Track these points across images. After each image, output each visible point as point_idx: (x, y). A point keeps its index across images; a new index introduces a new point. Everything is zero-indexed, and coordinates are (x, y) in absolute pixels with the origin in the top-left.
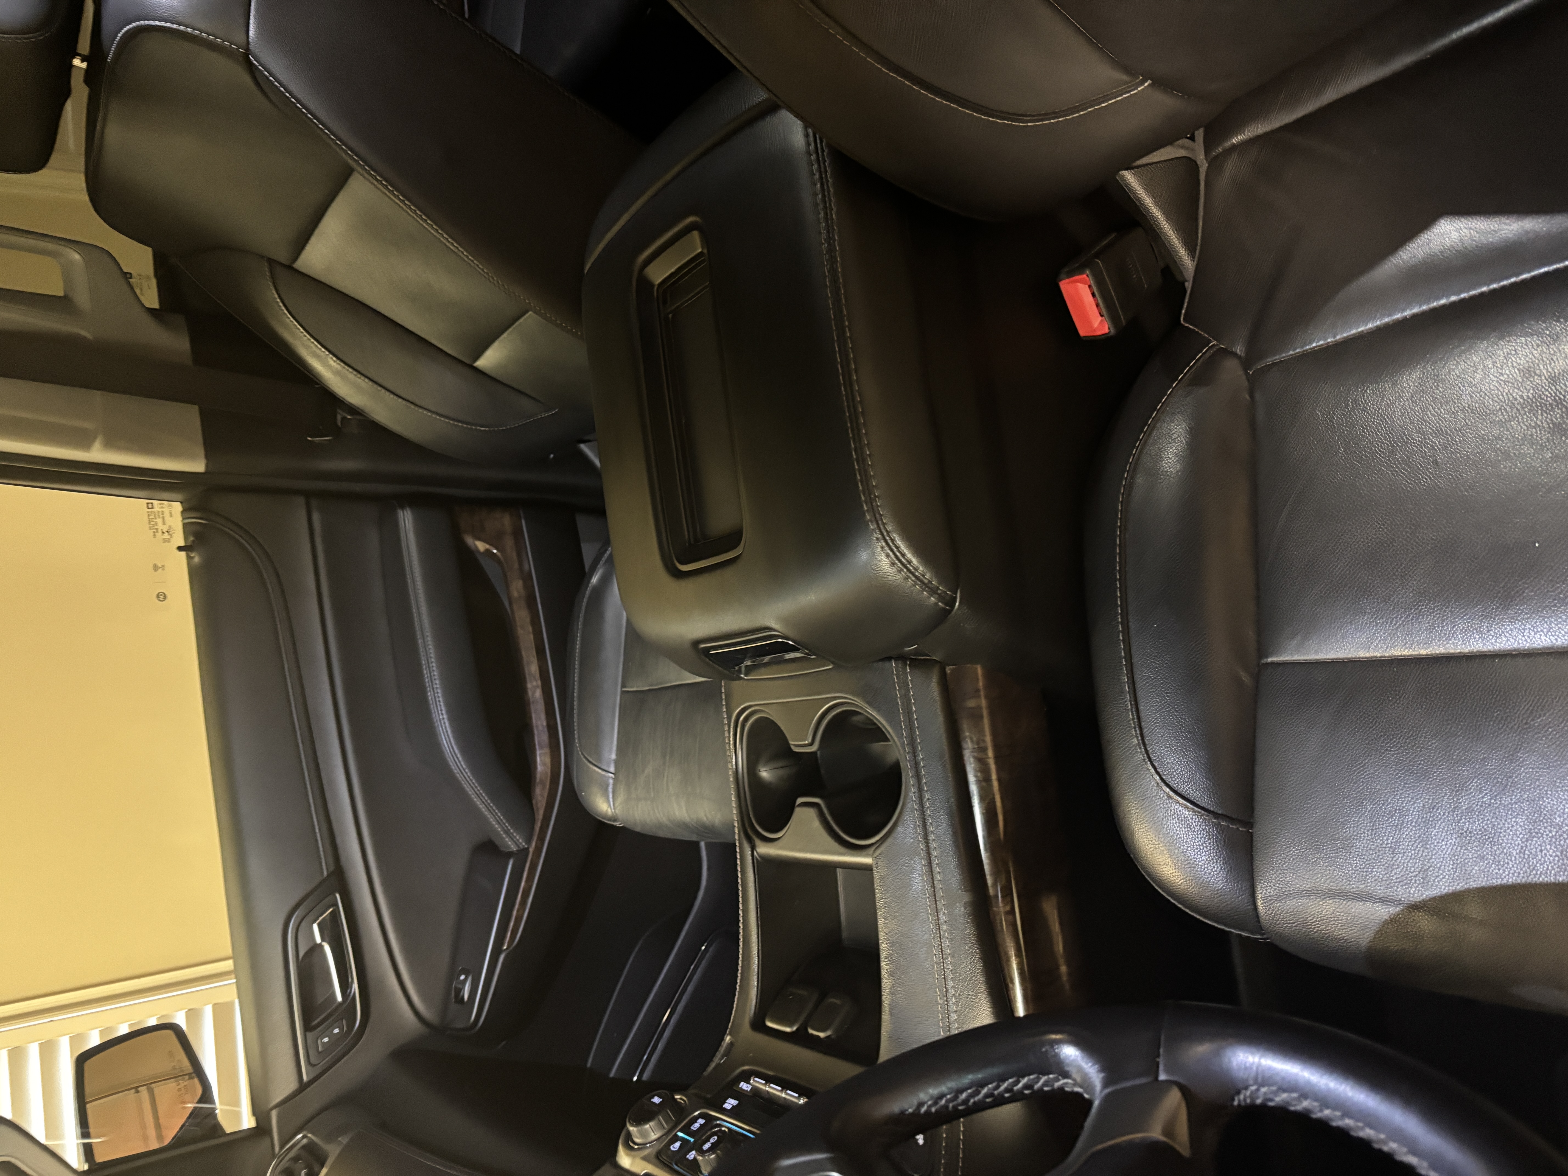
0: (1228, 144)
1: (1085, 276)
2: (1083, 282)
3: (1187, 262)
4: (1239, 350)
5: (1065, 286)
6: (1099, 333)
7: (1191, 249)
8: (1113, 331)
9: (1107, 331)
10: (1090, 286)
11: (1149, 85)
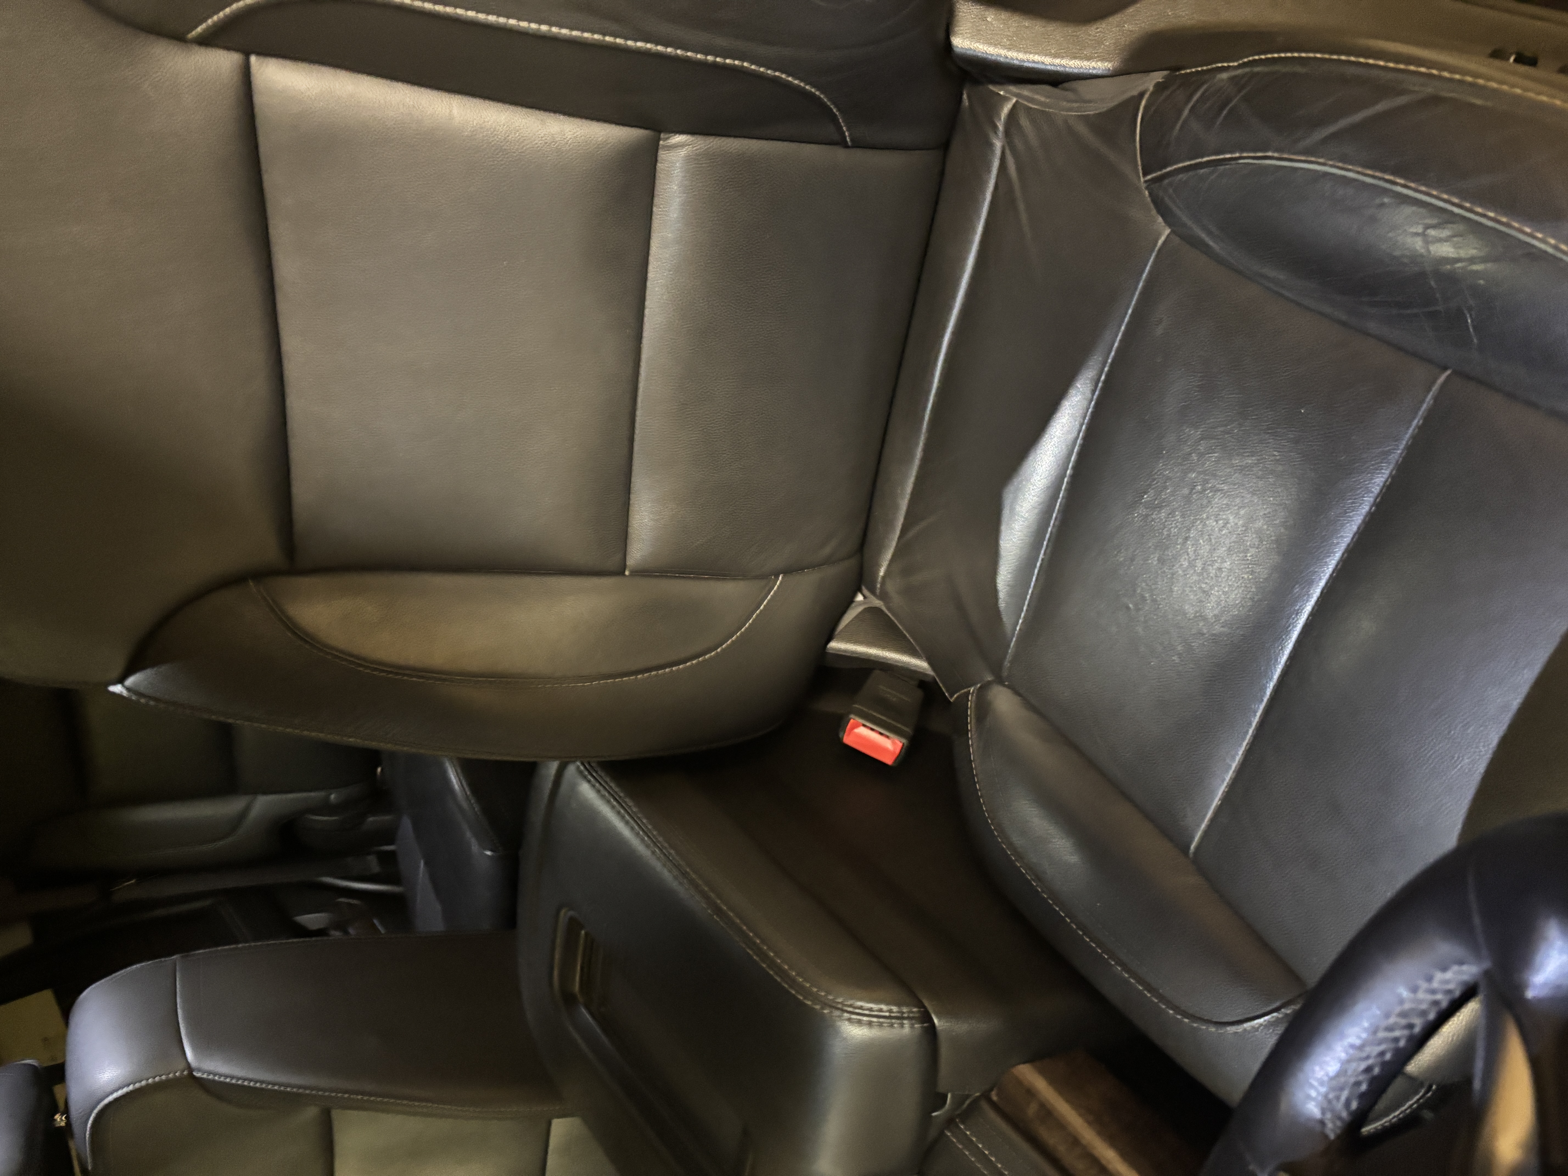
0: (880, 579)
1: (852, 721)
2: (857, 726)
3: (921, 664)
4: (990, 678)
5: (848, 740)
6: (898, 751)
7: (914, 653)
8: (904, 741)
9: (901, 745)
10: (864, 726)
11: (782, 577)
